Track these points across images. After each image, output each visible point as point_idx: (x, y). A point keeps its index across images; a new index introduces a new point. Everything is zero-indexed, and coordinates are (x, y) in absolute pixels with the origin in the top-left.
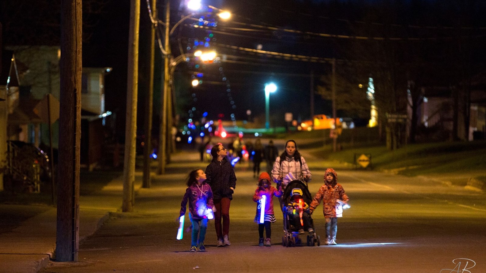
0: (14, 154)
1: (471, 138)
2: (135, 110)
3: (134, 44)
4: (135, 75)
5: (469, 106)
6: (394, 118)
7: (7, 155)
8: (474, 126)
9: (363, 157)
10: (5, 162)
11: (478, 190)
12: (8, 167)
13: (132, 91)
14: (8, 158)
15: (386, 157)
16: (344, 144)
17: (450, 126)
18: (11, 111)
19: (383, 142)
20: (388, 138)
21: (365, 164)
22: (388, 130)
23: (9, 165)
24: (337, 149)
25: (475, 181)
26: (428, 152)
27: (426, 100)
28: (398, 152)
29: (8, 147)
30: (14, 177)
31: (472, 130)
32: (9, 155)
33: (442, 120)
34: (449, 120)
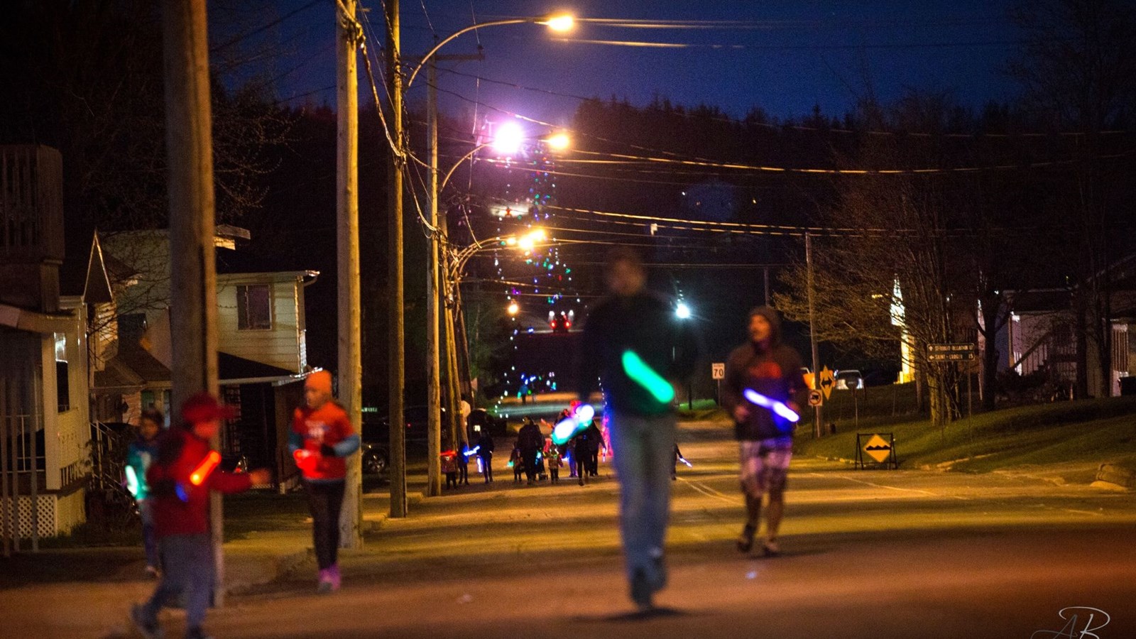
0: (106, 448)
1: (1116, 391)
2: (357, 329)
3: (349, 189)
4: (353, 257)
5: (1109, 325)
6: (940, 353)
7: (90, 447)
8: (1123, 370)
9: (876, 441)
10: (87, 463)
11: (1119, 488)
12: (94, 475)
13: (349, 289)
14: (94, 456)
15: (926, 440)
16: (839, 423)
17: (1069, 371)
18: (101, 366)
19: (923, 411)
20: (933, 400)
21: (881, 456)
22: (932, 382)
23: (96, 469)
24: (823, 433)
25: (1111, 470)
26: (1018, 425)
27: (1016, 318)
28: (952, 429)
29: (94, 430)
30: (110, 496)
31: (1117, 375)
32: (95, 448)
33: (1053, 358)
34: (1067, 358)
